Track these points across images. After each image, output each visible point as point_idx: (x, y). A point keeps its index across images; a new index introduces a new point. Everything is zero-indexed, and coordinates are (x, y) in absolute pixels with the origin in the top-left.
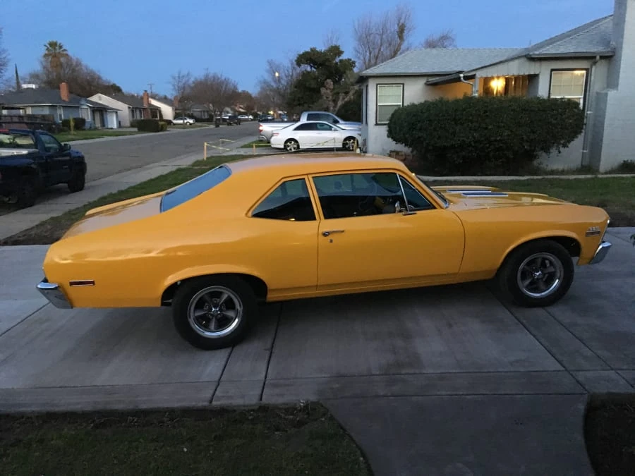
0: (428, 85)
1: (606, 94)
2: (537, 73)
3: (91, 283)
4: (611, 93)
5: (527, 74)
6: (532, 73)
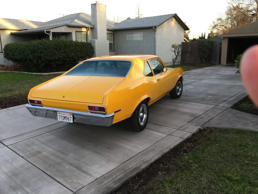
0: (12, 34)
1: (95, 41)
2: (71, 32)
3: (120, 110)
4: (96, 41)
5: (68, 32)
6: (70, 32)
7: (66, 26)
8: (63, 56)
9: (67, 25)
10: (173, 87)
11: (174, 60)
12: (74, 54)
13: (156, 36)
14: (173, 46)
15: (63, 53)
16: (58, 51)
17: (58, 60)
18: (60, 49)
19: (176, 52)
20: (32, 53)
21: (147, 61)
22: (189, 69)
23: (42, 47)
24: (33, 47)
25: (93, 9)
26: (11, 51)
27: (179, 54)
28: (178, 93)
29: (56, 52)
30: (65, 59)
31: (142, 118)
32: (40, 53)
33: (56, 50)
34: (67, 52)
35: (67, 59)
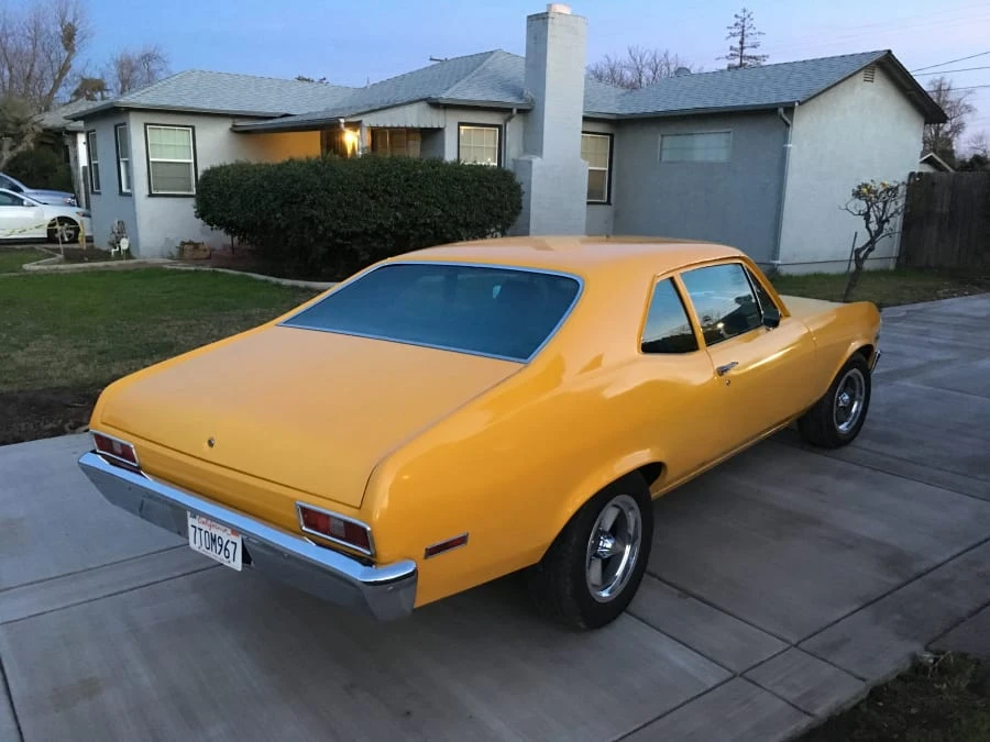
0: (236, 132)
1: (530, 163)
2: (441, 126)
3: (462, 540)
4: (536, 161)
5: (429, 126)
6: (436, 126)
7: (423, 105)
8: (397, 218)
9: (425, 100)
10: (816, 398)
11: (858, 251)
12: (439, 213)
13: (789, 145)
14: (858, 194)
15: (396, 207)
16: (378, 201)
17: (376, 235)
18: (385, 191)
19: (873, 218)
20: (282, 206)
21: (670, 275)
22: (932, 295)
23: (319, 182)
24: (288, 180)
25: (535, 38)
26: (220, 194)
27: (886, 226)
28: (842, 423)
29: (372, 203)
30: (403, 231)
31: (610, 563)
32: (312, 205)
33: (373, 198)
34: (411, 205)
35: (412, 231)
